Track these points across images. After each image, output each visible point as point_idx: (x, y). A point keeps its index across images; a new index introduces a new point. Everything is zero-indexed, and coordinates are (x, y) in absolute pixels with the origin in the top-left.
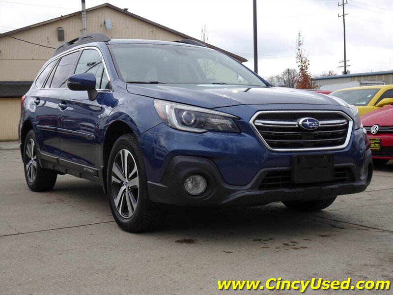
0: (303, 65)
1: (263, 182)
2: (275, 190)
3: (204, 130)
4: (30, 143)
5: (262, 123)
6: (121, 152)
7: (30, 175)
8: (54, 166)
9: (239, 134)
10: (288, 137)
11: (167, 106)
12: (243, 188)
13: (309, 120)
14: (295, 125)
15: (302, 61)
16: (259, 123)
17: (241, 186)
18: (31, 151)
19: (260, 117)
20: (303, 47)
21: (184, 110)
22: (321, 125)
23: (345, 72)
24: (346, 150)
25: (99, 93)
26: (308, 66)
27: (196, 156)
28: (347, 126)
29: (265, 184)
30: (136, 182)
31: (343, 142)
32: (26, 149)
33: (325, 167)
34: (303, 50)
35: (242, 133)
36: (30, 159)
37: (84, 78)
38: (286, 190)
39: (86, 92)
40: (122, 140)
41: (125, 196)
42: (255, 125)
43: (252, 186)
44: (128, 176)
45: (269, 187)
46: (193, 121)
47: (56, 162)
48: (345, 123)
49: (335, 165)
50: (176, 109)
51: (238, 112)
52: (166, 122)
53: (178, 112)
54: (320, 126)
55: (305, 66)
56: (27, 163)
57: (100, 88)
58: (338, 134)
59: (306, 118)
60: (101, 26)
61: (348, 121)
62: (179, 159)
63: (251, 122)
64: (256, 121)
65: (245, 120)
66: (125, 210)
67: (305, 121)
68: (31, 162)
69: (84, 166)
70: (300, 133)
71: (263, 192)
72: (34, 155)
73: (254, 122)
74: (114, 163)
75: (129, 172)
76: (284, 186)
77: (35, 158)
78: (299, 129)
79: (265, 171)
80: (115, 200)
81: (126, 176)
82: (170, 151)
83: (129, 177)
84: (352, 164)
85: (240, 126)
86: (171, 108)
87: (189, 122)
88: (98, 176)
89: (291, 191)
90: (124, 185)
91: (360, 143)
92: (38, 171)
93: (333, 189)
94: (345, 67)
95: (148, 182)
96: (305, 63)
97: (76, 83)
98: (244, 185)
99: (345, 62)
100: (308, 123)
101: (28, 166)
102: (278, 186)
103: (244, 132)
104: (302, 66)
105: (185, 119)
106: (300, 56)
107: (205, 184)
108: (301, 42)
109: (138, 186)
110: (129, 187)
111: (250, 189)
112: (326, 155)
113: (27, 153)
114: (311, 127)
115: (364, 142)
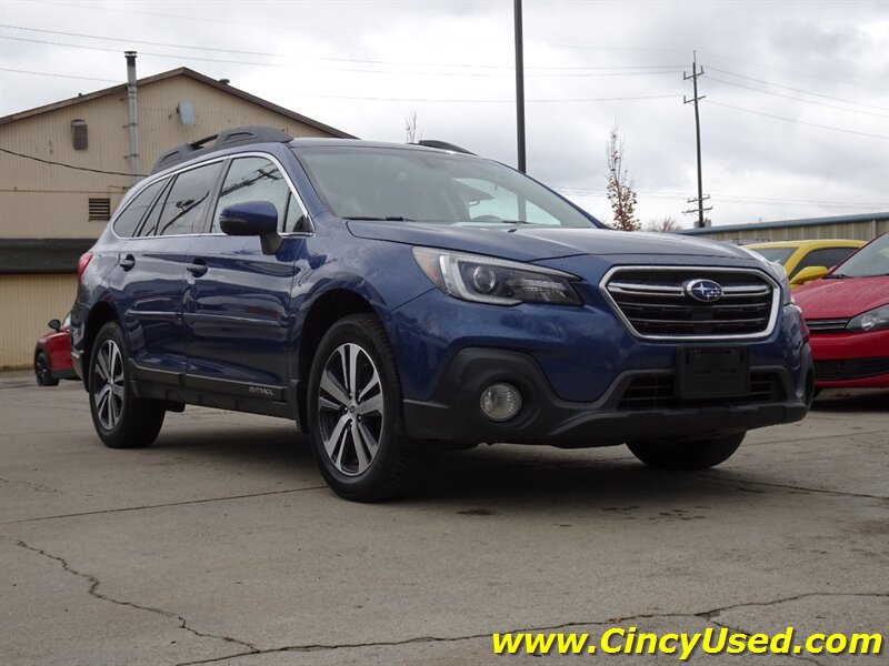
0: (623, 203)
1: (625, 396)
2: (648, 412)
3: (515, 301)
4: (106, 349)
5: (622, 288)
6: (341, 350)
7: (105, 415)
8: (167, 392)
9: (581, 307)
10: (668, 315)
11: (442, 259)
12: (589, 406)
13: (705, 285)
14: (680, 292)
15: (620, 194)
16: (617, 287)
17: (586, 402)
18: (108, 366)
19: (616, 277)
20: (623, 165)
21: (475, 265)
22: (725, 293)
23: (701, 223)
24: (770, 340)
25: (284, 240)
26: (633, 206)
27: (499, 348)
28: (769, 298)
29: (629, 399)
30: (378, 403)
31: (763, 327)
32: (96, 361)
33: (734, 371)
34: (622, 171)
35: (586, 306)
36: (106, 382)
37: (255, 211)
38: (666, 412)
39: (258, 238)
40: (345, 326)
41: (350, 433)
42: (610, 292)
43: (607, 403)
44: (357, 394)
45: (634, 406)
46: (492, 285)
47: (178, 383)
48: (767, 292)
49: (752, 368)
50: (461, 264)
51: (578, 268)
52: (440, 287)
53: (465, 268)
54: (723, 295)
55: (626, 205)
56: (99, 391)
57: (284, 231)
58: (755, 311)
59: (699, 281)
60: (170, 117)
61: (771, 289)
62: (471, 354)
63: (602, 285)
64: (611, 284)
65: (591, 281)
66: (350, 459)
67: (697, 285)
68: (107, 388)
69: (250, 383)
70: (688, 308)
71: (625, 414)
72: (117, 372)
73: (607, 285)
74: (325, 371)
75: (360, 385)
76: (661, 404)
77: (121, 378)
78: (687, 299)
79: (630, 376)
80: (325, 443)
81: (353, 394)
82: (450, 341)
83: (360, 396)
84: (780, 367)
85: (580, 292)
86: (452, 260)
87: (486, 286)
88: (285, 401)
89: (676, 413)
90: (346, 412)
91: (794, 334)
92: (127, 406)
93: (747, 412)
94: (701, 213)
95: (405, 401)
96: (626, 198)
97: (238, 220)
98: (591, 402)
99: (701, 202)
100: (702, 289)
101: (98, 397)
102: (650, 404)
103: (589, 304)
104: (620, 205)
105: (478, 280)
106: (617, 184)
107: (519, 400)
108: (617, 155)
109: (381, 412)
110: (358, 415)
111: (603, 408)
112: (735, 348)
113: (98, 369)
114: (708, 296)
115: (799, 333)
